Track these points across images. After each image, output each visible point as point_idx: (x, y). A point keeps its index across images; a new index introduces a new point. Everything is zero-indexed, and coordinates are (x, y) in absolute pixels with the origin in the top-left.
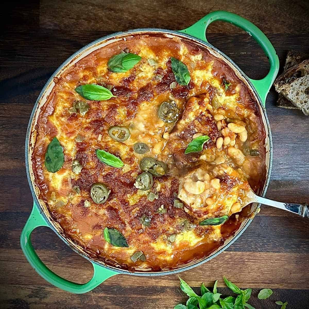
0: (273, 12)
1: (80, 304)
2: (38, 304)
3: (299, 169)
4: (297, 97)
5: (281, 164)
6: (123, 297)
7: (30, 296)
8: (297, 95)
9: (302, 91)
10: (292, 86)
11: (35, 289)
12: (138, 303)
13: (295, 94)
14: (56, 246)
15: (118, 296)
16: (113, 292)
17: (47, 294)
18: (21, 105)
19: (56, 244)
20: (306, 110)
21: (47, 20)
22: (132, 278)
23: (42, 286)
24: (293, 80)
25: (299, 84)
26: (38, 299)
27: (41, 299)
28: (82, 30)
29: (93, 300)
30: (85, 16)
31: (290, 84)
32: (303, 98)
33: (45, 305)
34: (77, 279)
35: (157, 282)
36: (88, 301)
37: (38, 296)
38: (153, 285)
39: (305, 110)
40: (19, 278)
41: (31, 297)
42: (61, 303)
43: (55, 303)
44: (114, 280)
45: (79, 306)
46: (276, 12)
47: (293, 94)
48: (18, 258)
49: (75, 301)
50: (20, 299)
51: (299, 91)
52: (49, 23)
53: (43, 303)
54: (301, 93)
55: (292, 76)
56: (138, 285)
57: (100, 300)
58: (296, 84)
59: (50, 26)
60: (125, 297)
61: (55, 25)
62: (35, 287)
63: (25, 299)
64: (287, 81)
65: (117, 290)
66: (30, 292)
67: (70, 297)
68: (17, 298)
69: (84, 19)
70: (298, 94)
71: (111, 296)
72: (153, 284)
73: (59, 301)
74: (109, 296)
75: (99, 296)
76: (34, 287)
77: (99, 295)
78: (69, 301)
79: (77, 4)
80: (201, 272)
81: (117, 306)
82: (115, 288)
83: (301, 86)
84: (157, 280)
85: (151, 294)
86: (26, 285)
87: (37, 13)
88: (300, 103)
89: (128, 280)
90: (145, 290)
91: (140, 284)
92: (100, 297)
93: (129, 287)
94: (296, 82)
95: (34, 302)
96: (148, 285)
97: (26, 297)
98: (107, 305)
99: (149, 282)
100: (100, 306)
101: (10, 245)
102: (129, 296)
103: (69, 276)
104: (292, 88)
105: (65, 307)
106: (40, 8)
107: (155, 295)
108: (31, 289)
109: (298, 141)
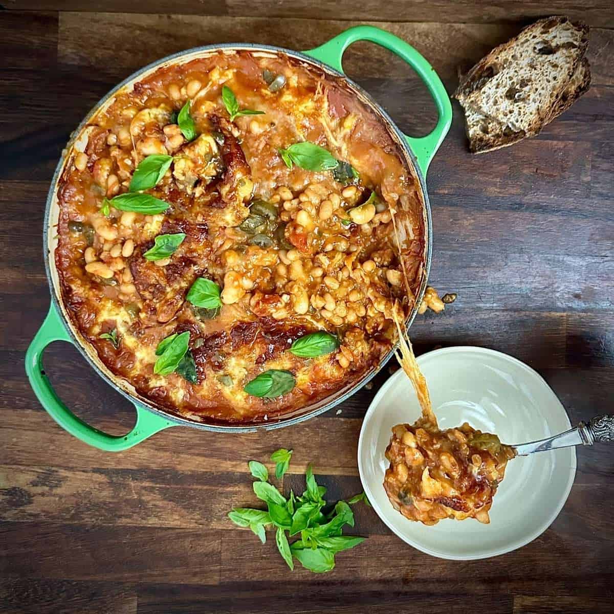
0: (424, 44)
1: (113, 497)
2: (47, 496)
3: (461, 290)
4: (495, 107)
5: (433, 282)
6: (180, 488)
7: (34, 484)
8: (495, 105)
9: (501, 97)
10: (484, 93)
11: (43, 473)
12: (204, 499)
13: (492, 104)
14: (76, 406)
15: (172, 486)
16: (163, 481)
17: (61, 481)
18: (26, 183)
19: (77, 403)
20: (515, 123)
21: (70, 50)
22: (195, 459)
23: (54, 469)
24: (484, 84)
25: (495, 87)
26: (47, 488)
27: (51, 488)
28: (124, 66)
29: (134, 491)
30: (128, 46)
31: (481, 89)
32: (506, 107)
33: (57, 499)
34: (108, 458)
35: (234, 466)
36: (125, 493)
37: (47, 483)
38: (228, 470)
39: (513, 125)
40: (19, 455)
41: (37, 485)
42: (83, 495)
43: (74, 495)
44: (167, 462)
45: (111, 501)
46: (428, 45)
47: (488, 105)
48: (16, 424)
49: (105, 493)
50: (18, 488)
51: (497, 98)
52: (73, 56)
53: (54, 495)
54: (501, 100)
55: (480, 77)
56: (204, 470)
57: (143, 492)
58: (490, 88)
59: (74, 60)
60: (184, 489)
61: (82, 58)
62: (43, 470)
63: (26, 488)
64: (475, 87)
65: (171, 478)
66: (35, 478)
67: (97, 486)
68: (14, 486)
69: (127, 50)
70: (497, 102)
71: (161, 486)
72: (227, 468)
73: (80, 492)
74: (158, 485)
75: (142, 487)
76: (41, 469)
77: (144, 484)
78: (95, 492)
79: (116, 28)
80: (304, 450)
81: (171, 503)
82: (167, 474)
83: (497, 90)
84: (234, 463)
85: (223, 484)
86: (29, 465)
87: (54, 40)
88: (503, 116)
89: (187, 462)
90: (214, 478)
91: (207, 469)
92: (145, 488)
93: (190, 473)
94: (488, 85)
95: (40, 492)
96: (221, 469)
97: (27, 484)
98: (155, 500)
99: (222, 465)
100: (143, 501)
101: (3, 403)
102: (190, 487)
103: (96, 454)
104: (484, 95)
105: (89, 501)
106: (59, 32)
107: (230, 486)
108: (37, 472)
109: (460, 247)
